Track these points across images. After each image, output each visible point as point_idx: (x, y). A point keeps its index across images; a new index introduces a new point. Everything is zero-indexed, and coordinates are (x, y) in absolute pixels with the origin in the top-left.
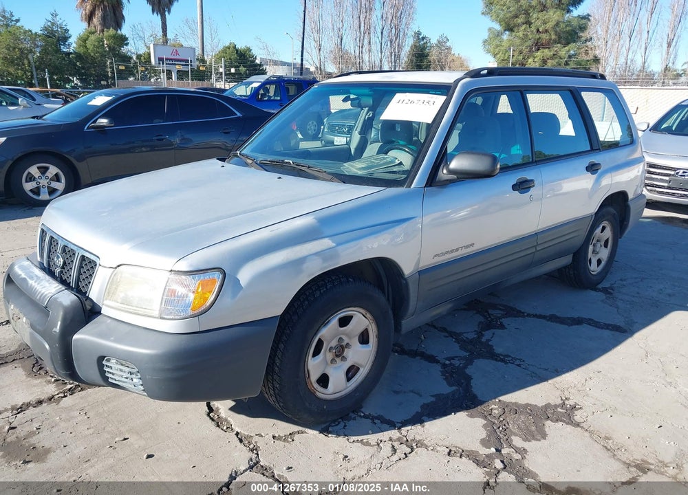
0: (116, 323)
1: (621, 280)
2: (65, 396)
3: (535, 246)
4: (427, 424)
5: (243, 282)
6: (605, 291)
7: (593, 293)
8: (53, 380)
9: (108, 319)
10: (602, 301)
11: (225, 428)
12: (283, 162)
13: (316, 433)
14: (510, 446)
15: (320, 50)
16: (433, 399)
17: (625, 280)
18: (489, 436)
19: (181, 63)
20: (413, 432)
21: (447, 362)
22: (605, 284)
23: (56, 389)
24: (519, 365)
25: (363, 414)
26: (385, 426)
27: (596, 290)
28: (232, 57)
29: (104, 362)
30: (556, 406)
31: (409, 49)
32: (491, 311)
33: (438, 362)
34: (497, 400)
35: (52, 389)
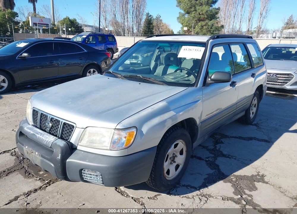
0: (86, 153)
1: (260, 120)
2: (47, 186)
3: (236, 109)
4: (209, 187)
5: (144, 132)
6: (255, 125)
7: (251, 126)
8: (38, 179)
9: (81, 151)
10: (256, 129)
11: (126, 195)
12: (136, 76)
13: (165, 195)
14: (245, 194)
15: (106, 20)
16: (207, 176)
17: (261, 120)
18: (235, 190)
19: (44, 25)
20: (205, 191)
21: (207, 159)
22: (255, 122)
23: (41, 183)
24: (235, 159)
25: (182, 185)
26: (192, 189)
27: (252, 125)
28: (68, 23)
29: (83, 171)
30: (256, 176)
31: (144, 20)
32: (215, 136)
33: (203, 160)
34: (233, 175)
35: (39, 184)
